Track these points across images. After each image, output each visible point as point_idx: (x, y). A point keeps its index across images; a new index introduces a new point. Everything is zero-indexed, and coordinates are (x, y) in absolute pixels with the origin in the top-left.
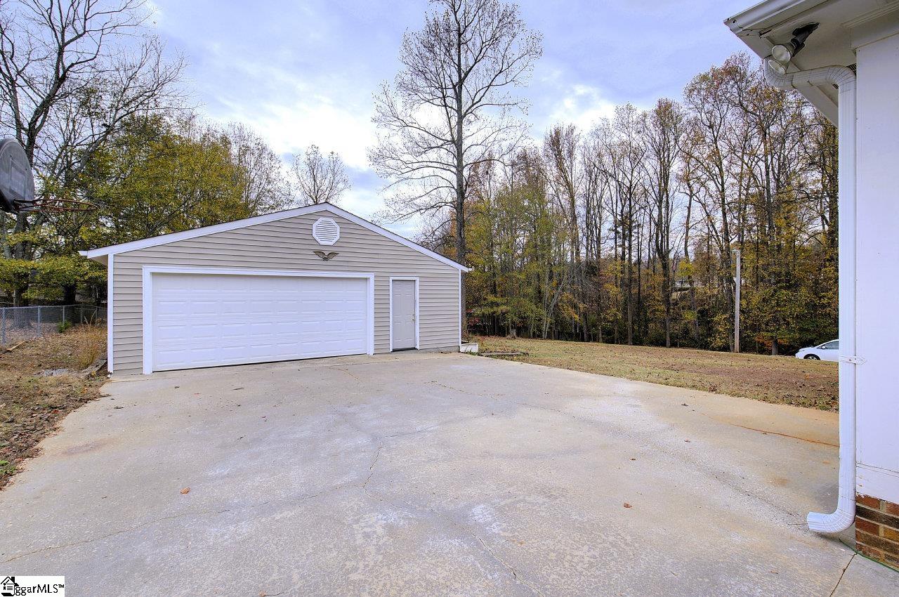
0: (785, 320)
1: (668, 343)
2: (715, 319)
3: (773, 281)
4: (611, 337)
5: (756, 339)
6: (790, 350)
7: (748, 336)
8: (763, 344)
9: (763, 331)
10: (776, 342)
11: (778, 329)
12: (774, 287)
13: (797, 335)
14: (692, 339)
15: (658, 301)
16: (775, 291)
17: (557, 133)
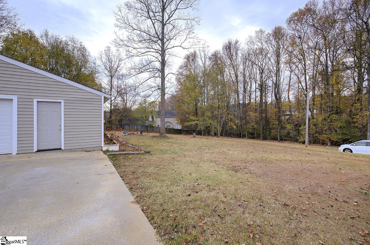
0: (334, 129)
1: (279, 139)
2: (300, 128)
3: (329, 110)
4: (253, 136)
5: (321, 138)
6: (337, 144)
7: (317, 137)
8: (324, 140)
9: (324, 134)
10: (330, 139)
11: (331, 134)
12: (329, 113)
13: (341, 137)
14: (291, 137)
15: (275, 120)
16: (330, 115)
17: (230, 44)
